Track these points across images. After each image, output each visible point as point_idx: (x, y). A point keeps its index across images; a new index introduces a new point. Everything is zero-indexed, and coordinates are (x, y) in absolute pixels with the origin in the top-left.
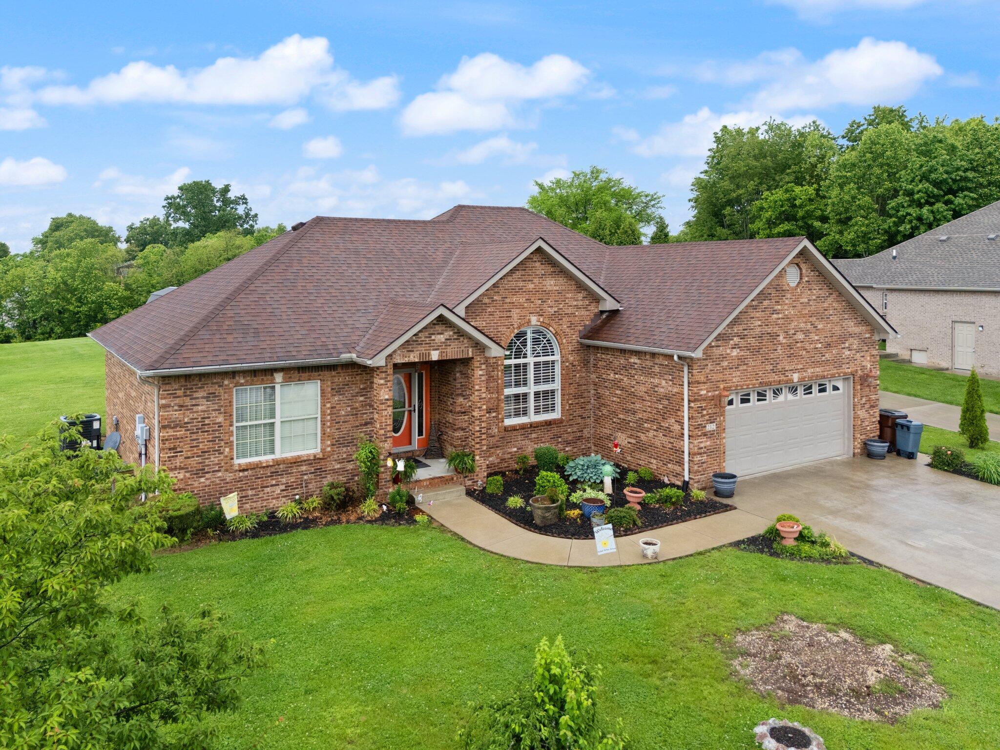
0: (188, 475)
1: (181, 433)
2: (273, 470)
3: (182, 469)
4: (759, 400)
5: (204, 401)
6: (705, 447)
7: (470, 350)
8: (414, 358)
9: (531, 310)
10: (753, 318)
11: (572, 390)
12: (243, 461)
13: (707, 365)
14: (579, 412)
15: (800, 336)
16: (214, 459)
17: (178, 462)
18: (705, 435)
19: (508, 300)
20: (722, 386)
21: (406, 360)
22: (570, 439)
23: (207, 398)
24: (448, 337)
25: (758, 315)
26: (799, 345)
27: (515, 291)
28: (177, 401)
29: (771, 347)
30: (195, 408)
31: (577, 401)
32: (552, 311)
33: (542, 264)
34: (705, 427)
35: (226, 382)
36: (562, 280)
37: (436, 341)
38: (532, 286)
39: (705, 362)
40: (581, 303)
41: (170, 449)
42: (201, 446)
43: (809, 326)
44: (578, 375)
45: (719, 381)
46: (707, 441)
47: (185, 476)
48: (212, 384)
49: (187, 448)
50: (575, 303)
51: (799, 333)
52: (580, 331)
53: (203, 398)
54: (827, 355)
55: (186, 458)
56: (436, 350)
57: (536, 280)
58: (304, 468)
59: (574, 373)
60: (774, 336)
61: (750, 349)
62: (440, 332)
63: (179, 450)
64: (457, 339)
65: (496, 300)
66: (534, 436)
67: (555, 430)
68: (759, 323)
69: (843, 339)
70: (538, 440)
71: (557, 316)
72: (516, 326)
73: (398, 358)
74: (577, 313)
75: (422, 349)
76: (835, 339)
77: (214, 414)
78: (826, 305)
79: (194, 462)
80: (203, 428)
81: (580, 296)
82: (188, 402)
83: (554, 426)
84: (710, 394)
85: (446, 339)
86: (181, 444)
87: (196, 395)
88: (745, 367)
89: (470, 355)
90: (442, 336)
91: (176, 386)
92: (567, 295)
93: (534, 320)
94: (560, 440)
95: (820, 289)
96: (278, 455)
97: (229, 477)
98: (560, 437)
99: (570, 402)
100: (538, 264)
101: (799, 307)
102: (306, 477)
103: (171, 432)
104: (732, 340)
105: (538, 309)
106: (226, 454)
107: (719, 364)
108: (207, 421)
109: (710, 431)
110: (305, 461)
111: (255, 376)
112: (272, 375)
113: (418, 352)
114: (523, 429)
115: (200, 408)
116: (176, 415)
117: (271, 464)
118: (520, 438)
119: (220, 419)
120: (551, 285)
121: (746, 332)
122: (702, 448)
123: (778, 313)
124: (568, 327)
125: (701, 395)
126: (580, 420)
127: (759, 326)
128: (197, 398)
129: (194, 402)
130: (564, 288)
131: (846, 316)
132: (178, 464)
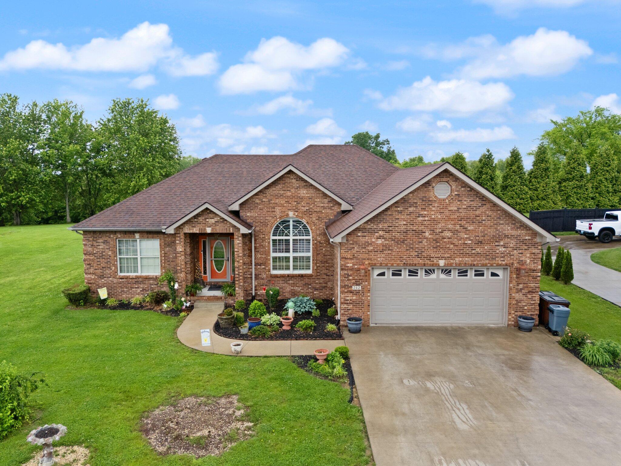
0: (96, 277)
1: (92, 257)
2: (136, 280)
3: (94, 274)
4: (409, 275)
5: (102, 244)
6: (351, 300)
7: (231, 229)
8: (196, 230)
9: (289, 208)
10: (399, 219)
11: (320, 258)
12: (122, 274)
13: (354, 248)
14: (325, 271)
15: (449, 234)
16: (108, 271)
17: (92, 270)
18: (351, 292)
19: (273, 202)
20: (367, 263)
21: (191, 231)
22: (318, 287)
23: (104, 243)
24: (217, 221)
25: (402, 217)
26: (445, 240)
27: (277, 196)
28: (90, 243)
29: (415, 239)
30: (98, 247)
31: (323, 265)
32: (305, 209)
33: (297, 181)
34: (352, 287)
35: (112, 236)
36: (312, 191)
37: (209, 222)
38: (290, 194)
39: (352, 246)
40: (327, 205)
41: (88, 264)
42: (102, 265)
43: (458, 227)
44: (324, 249)
45: (364, 259)
46: (353, 296)
47: (95, 277)
48: (106, 236)
49: (95, 265)
50: (322, 205)
51: (446, 232)
52: (325, 222)
53: (102, 242)
54: (478, 250)
55: (95, 269)
56: (209, 227)
57: (293, 190)
58: (151, 282)
59: (321, 248)
60: (419, 233)
61: (395, 240)
62: (212, 217)
63: (92, 265)
64: (222, 222)
65: (265, 201)
66: (291, 282)
67: (307, 280)
68: (405, 223)
69: (497, 238)
70: (294, 285)
71: (309, 213)
72: (278, 217)
73: (187, 230)
74: (323, 211)
75: (201, 226)
76: (487, 238)
77: (107, 250)
78: (477, 213)
79: (99, 271)
80: (102, 256)
81: (326, 201)
82: (95, 243)
83: (306, 278)
84: (356, 267)
85: (215, 222)
86: (93, 263)
87: (99, 241)
88: (390, 252)
89: (231, 231)
90: (213, 220)
91: (89, 236)
92: (316, 200)
93: (291, 214)
94: (310, 286)
95: (470, 201)
96: (139, 274)
97: (115, 281)
98: (311, 285)
99: (318, 265)
100: (294, 181)
101: (447, 213)
102: (152, 286)
103: (88, 257)
104: (378, 233)
105: (294, 208)
106: (113, 270)
107: (366, 248)
108: (104, 254)
109: (356, 290)
110: (152, 278)
111: (126, 234)
112: (134, 234)
113: (198, 228)
114: (284, 277)
115: (101, 247)
116: (90, 249)
117: (134, 277)
118: (281, 282)
119: (110, 253)
120: (303, 193)
121: (390, 228)
122: (348, 300)
123: (425, 217)
124: (316, 219)
125: (348, 266)
126: (325, 277)
127: (404, 225)
128: (99, 242)
129: (98, 244)
130: (313, 195)
131: (501, 222)
132: (91, 272)
